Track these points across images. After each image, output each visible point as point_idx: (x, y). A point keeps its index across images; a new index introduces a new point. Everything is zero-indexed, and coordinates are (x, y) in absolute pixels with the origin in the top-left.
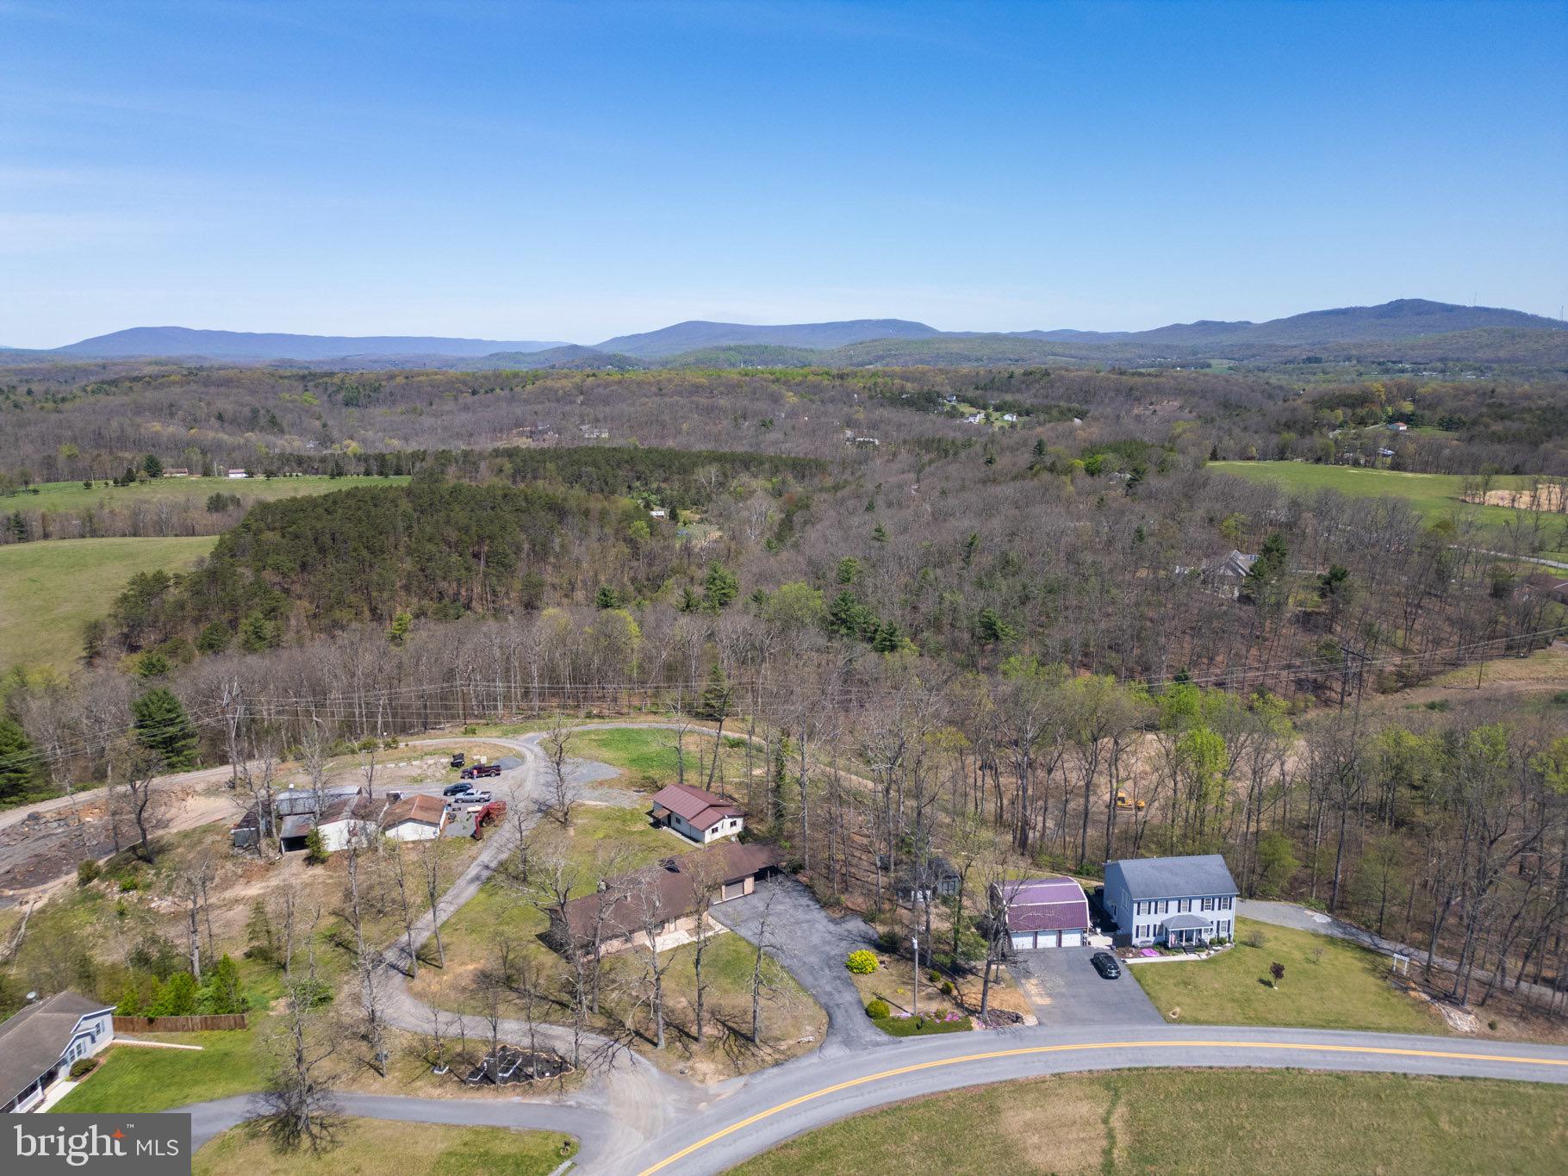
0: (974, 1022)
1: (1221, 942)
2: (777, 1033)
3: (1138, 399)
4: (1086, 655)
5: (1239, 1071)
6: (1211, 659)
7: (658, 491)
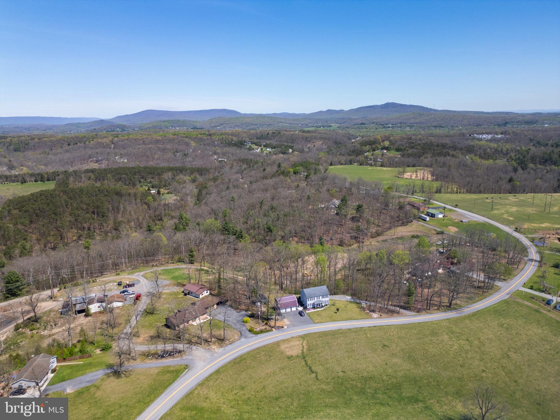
0: (273, 329)
1: (326, 305)
2: (229, 338)
3: (309, 141)
4: (296, 233)
5: (329, 331)
6: (329, 232)
7: (150, 182)
